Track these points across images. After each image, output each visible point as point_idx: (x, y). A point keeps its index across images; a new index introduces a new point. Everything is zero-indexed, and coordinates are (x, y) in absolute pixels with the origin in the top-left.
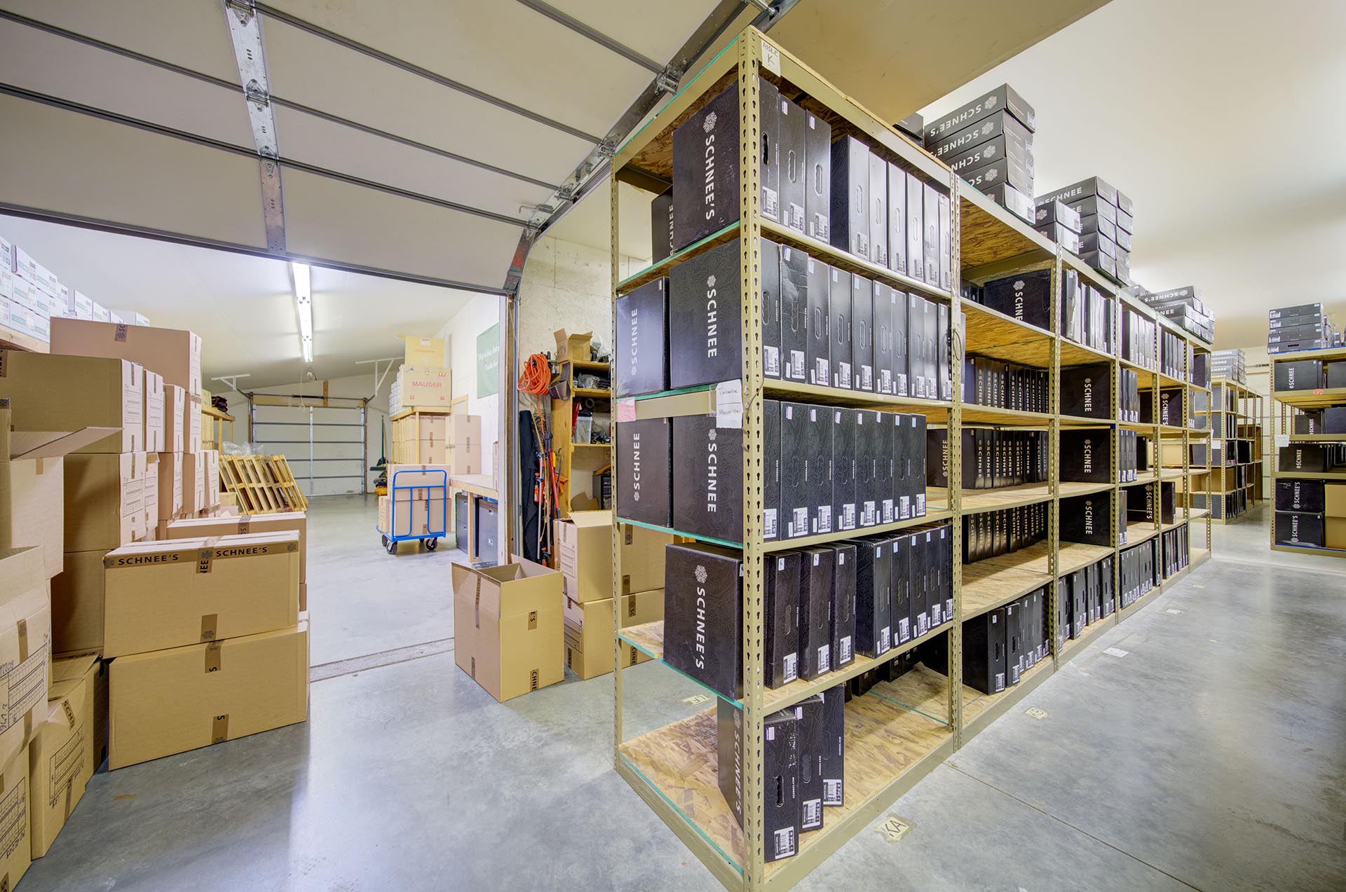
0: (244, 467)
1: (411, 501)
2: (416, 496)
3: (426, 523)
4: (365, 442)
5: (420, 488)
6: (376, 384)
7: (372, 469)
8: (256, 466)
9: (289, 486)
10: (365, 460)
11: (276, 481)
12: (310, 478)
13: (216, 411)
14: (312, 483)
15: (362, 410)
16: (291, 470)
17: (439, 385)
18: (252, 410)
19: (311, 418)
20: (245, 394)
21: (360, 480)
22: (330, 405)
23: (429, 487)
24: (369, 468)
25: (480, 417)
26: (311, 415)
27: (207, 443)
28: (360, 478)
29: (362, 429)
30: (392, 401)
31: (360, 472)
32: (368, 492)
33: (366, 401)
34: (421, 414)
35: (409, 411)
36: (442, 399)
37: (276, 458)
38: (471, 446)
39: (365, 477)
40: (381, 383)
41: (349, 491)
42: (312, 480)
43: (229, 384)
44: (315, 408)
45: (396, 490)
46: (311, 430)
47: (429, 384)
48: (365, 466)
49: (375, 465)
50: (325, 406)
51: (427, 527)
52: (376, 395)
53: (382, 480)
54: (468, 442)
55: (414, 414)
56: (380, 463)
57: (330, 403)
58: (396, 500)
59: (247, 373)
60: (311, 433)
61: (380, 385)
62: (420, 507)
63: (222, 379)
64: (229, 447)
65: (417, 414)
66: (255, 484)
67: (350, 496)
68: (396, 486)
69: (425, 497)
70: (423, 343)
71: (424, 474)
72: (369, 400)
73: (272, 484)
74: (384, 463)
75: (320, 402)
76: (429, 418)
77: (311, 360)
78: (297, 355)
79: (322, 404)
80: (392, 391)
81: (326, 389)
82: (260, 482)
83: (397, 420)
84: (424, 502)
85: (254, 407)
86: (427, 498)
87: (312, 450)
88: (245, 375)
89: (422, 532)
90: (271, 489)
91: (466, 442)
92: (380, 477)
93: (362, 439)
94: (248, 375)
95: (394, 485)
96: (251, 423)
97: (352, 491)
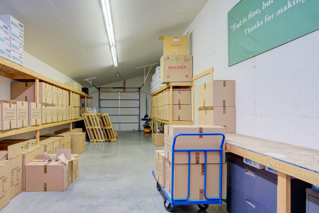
0: (93, 119)
1: (189, 164)
2: (193, 160)
3: (203, 188)
4: (139, 108)
5: (197, 152)
6: (145, 78)
7: (142, 120)
8: (97, 118)
9: (109, 128)
10: (139, 115)
11: (104, 126)
12: (119, 123)
13: (84, 94)
14: (120, 125)
15: (138, 93)
16: (110, 120)
17: (185, 67)
18: (100, 94)
19: (119, 97)
20: (97, 88)
21: (137, 124)
22: (126, 91)
23: (205, 152)
24: (141, 119)
25: (235, 81)
26: (119, 96)
27: (76, 107)
28: (138, 124)
29: (138, 101)
30: (152, 85)
31: (137, 121)
32: (141, 130)
33: (140, 88)
34: (174, 87)
35: (165, 86)
36: (187, 76)
37: (104, 115)
38: (227, 108)
39: (139, 123)
40: (146, 77)
41: (133, 130)
42: (120, 124)
43: (89, 82)
44: (121, 93)
45: (175, 153)
46: (120, 102)
47: (179, 67)
48: (139, 118)
49: (143, 118)
50: (125, 92)
51: (203, 192)
52: (145, 84)
53: (147, 125)
54: (224, 104)
55: (169, 88)
56: (145, 117)
57: (127, 90)
58: (175, 162)
59: (95, 77)
60: (120, 104)
61: (146, 78)
62: (197, 170)
63: (87, 80)
64: (89, 110)
65: (171, 88)
66: (96, 127)
67: (134, 132)
68: (176, 148)
69: (202, 161)
70: (175, 40)
71: (201, 137)
72: (141, 88)
73: (103, 127)
74: (147, 117)
75: (122, 90)
76: (178, 90)
77: (117, 66)
78: (112, 64)
79: (123, 91)
80: (153, 79)
81: (124, 84)
82: (98, 126)
83: (155, 95)
84: (200, 167)
85: (101, 93)
86: (203, 162)
87: (120, 111)
88: (94, 78)
89: (199, 198)
90: (102, 129)
91: (222, 105)
92: (145, 123)
93: (138, 106)
94: (96, 78)
95: (173, 147)
96: (100, 100)
97: (134, 130)
